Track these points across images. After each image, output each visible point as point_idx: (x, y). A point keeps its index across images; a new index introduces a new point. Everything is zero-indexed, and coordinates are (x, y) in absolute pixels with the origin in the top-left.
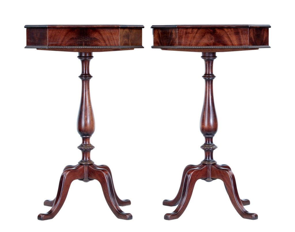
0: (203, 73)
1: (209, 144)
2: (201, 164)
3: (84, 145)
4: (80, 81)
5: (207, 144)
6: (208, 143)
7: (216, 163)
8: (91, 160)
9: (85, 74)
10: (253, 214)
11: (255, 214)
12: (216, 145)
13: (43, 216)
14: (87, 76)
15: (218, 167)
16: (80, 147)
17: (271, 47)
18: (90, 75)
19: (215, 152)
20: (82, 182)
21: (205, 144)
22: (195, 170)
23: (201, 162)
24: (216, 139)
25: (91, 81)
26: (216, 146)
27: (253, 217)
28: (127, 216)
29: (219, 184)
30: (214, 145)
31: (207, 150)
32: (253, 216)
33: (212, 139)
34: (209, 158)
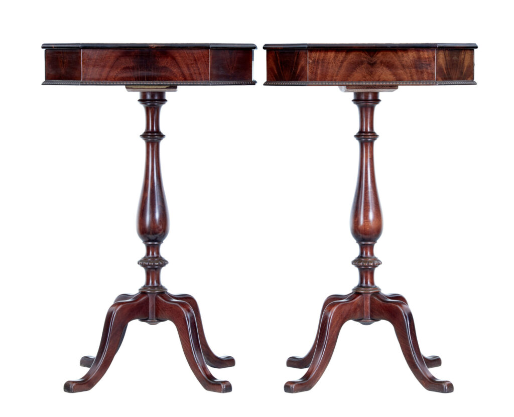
0: (356, 130)
3: (150, 258)
4: (143, 143)
6: (364, 255)
8: (162, 286)
9: (152, 132)
10: (444, 382)
11: (447, 383)
12: (379, 259)
13: (74, 384)
14: (155, 134)
16: (142, 263)
18: (160, 133)
19: (377, 271)
20: (145, 324)
21: (361, 257)
23: (353, 290)
25: (163, 144)
26: (379, 261)
27: (444, 387)
29: (385, 328)
30: (376, 259)
31: (363, 267)
33: (372, 247)
34: (366, 283)
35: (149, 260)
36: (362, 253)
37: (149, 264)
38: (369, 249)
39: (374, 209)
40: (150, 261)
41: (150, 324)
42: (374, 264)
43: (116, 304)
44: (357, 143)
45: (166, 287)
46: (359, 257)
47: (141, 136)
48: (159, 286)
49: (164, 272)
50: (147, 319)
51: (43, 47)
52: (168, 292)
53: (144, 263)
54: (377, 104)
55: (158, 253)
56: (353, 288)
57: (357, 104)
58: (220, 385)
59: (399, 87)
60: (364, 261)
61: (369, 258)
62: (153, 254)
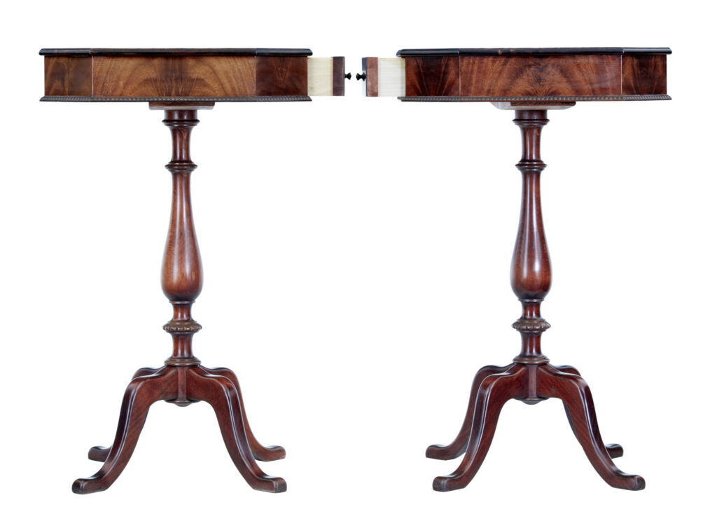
0: (518, 157)
1: (531, 319)
2: (513, 364)
4: (168, 175)
5: (527, 319)
6: (528, 317)
7: (548, 362)
8: (194, 357)
9: (181, 161)
10: (633, 477)
11: (637, 477)
12: (547, 321)
13: (85, 483)
14: (185, 164)
15: (554, 372)
16: (169, 328)
17: (672, 97)
18: (191, 162)
19: (544, 336)
21: (523, 318)
22: (499, 376)
23: (515, 360)
24: (547, 308)
25: (194, 176)
26: (547, 323)
28: (274, 483)
30: (543, 321)
31: (527, 331)
32: (635, 482)
33: (538, 305)
34: (531, 351)
35: (178, 324)
36: (525, 314)
37: (177, 329)
38: (534, 308)
39: (541, 257)
40: (179, 326)
41: (179, 405)
42: (541, 327)
43: (136, 380)
44: (518, 175)
45: (199, 358)
46: (521, 318)
47: (166, 166)
48: (191, 358)
49: (197, 340)
50: (176, 399)
51: (41, 54)
52: (201, 364)
53: (172, 328)
54: (545, 124)
55: (189, 315)
56: (514, 357)
57: (519, 124)
58: (271, 482)
59: (577, 102)
60: (528, 324)
61: (535, 319)
62: (182, 316)
